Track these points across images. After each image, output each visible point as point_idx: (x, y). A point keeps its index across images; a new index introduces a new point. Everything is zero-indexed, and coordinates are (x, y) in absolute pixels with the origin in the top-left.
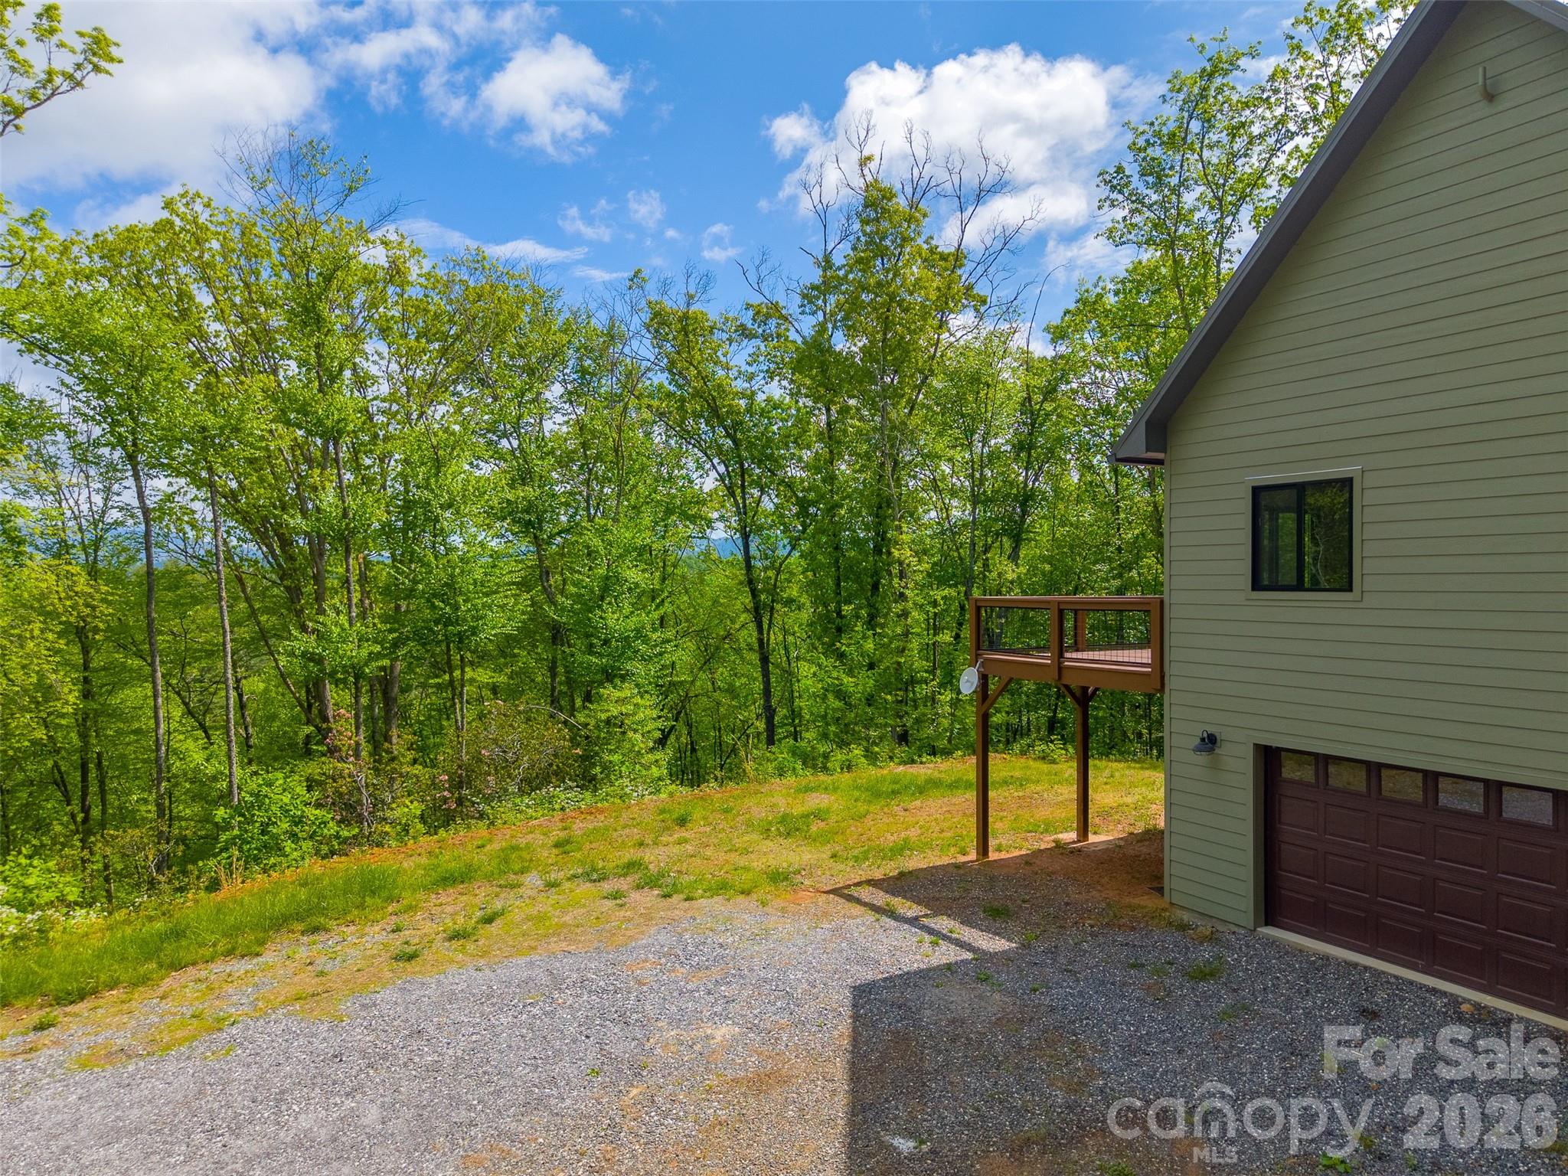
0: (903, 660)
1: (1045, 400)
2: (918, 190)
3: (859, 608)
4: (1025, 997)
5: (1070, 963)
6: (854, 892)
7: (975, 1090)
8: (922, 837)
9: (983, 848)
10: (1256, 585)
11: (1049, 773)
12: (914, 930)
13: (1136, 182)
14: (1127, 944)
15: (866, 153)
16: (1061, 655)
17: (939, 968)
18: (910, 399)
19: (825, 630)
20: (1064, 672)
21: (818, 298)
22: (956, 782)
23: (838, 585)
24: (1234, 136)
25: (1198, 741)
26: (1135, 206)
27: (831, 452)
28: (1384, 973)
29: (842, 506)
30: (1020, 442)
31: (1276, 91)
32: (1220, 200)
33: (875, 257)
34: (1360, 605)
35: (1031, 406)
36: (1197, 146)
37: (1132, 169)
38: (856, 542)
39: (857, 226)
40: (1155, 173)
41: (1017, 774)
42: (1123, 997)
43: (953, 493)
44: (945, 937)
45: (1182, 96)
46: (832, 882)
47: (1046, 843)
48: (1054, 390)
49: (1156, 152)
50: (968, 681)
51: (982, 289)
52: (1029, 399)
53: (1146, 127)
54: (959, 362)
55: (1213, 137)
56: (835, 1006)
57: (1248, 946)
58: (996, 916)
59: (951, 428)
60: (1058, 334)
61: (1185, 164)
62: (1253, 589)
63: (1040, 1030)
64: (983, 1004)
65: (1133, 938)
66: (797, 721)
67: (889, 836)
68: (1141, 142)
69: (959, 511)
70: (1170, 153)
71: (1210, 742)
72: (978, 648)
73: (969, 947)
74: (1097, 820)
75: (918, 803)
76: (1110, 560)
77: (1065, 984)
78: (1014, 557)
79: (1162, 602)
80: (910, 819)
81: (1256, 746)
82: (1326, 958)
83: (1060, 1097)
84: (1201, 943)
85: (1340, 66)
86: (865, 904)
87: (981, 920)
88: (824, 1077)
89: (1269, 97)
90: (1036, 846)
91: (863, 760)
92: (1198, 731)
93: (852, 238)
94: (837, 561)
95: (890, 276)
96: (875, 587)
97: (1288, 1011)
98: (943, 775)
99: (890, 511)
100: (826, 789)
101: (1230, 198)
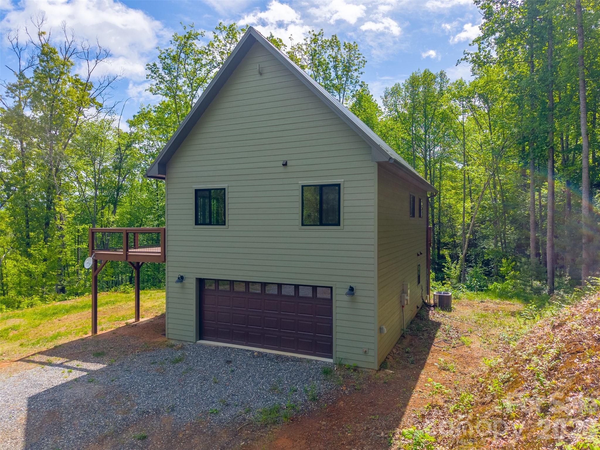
0: (61, 256)
1: (126, 149)
2: (69, 52)
3: (38, 234)
4: (109, 384)
5: (128, 368)
6: (31, 358)
7: (84, 424)
8: (67, 331)
9: (95, 330)
10: (197, 223)
11: (126, 297)
12: (60, 368)
13: (161, 71)
14: (151, 356)
15: (42, 30)
16: (127, 251)
17: (71, 381)
18: (64, 142)
19: (21, 244)
20: (129, 257)
21: (16, 91)
22: (84, 306)
23: (27, 223)
24: (196, 63)
25: (177, 279)
26: (161, 80)
27: (23, 162)
28: (234, 348)
29: (29, 187)
30: (116, 166)
31: (210, 51)
32: (192, 85)
33: (46, 78)
34: (227, 230)
35: (120, 151)
36: (183, 63)
37: (160, 65)
38: (37, 204)
39: (37, 62)
40: (168, 69)
41: (112, 299)
42: (148, 375)
43: (86, 184)
44: (75, 369)
45: (177, 43)
46: (20, 356)
47: (123, 324)
48: (130, 146)
49: (168, 61)
50: (89, 263)
51: (99, 100)
52: (120, 148)
53: (165, 51)
54: (88, 129)
55: (189, 61)
56: (18, 408)
57: (193, 348)
58: (98, 356)
59: (85, 156)
60: (132, 124)
61: (179, 69)
62: (196, 224)
63: (114, 395)
64: (90, 391)
65: (153, 353)
66: (5, 288)
67: (50, 332)
68: (163, 56)
69: (89, 192)
70: (174, 63)
71: (181, 279)
72: (93, 248)
73: (86, 370)
74: (144, 313)
75: (66, 316)
76: (154, 214)
77: (125, 376)
78: (114, 212)
79: (165, 229)
80: (61, 324)
81: (197, 279)
82: (217, 347)
83: (120, 417)
84: (178, 350)
85: (230, 47)
86: (37, 362)
87: (92, 359)
88: (11, 439)
89: (207, 52)
90: (118, 326)
91: (39, 302)
92: (177, 275)
93: (35, 67)
94: (27, 212)
95: (54, 87)
96: (47, 224)
97: (204, 367)
98: (79, 304)
99: (55, 191)
100: (18, 316)
101: (195, 84)
